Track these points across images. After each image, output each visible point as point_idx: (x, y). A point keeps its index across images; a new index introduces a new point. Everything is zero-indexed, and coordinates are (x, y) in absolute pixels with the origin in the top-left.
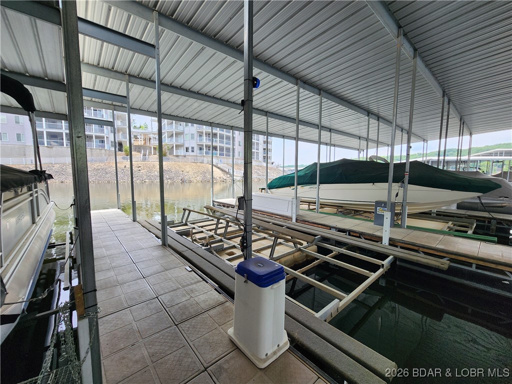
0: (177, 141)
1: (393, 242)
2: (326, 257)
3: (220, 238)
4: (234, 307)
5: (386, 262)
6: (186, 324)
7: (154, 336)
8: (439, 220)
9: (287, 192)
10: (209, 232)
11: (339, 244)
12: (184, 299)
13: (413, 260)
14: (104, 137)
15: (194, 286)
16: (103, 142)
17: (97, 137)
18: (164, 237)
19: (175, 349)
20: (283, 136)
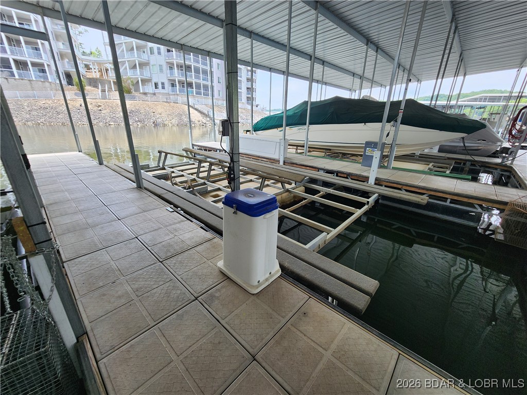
0: (142, 74)
1: (378, 182)
2: (314, 197)
3: (203, 181)
4: (223, 243)
5: (372, 200)
6: (172, 261)
7: (136, 274)
8: (421, 163)
9: (274, 134)
10: (190, 176)
11: (326, 184)
12: (167, 238)
13: (396, 196)
14: (44, 65)
15: (178, 225)
16: (43, 71)
17: (34, 64)
18: (138, 181)
19: (161, 283)
20: (270, 68)
